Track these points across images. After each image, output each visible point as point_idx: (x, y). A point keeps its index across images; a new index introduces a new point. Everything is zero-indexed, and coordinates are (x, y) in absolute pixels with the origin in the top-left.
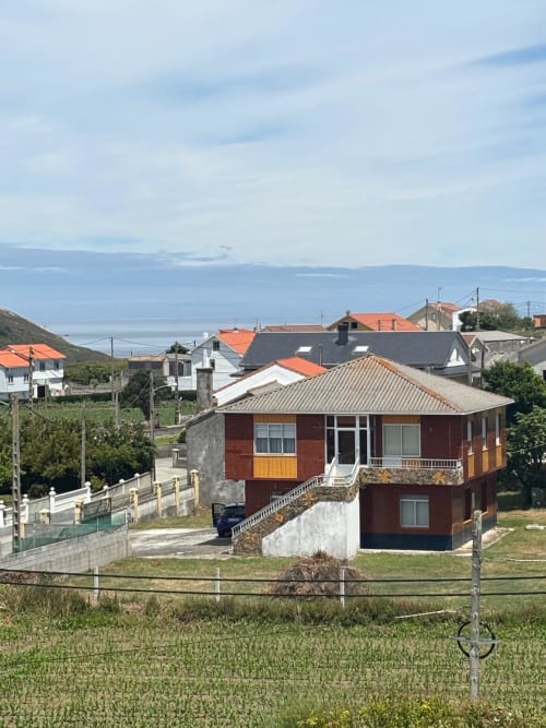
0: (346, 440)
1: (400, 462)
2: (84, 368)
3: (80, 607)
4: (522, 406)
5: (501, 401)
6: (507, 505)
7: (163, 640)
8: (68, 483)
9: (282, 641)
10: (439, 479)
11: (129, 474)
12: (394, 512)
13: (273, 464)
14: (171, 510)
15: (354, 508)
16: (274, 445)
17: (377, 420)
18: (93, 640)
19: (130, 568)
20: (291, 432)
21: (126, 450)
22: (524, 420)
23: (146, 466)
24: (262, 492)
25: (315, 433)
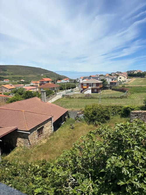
0: (90, 85)
1: (94, 87)
2: (71, 80)
3: (71, 97)
4: (104, 82)
5: (102, 82)
6: (102, 90)
7: (77, 100)
8: (70, 89)
9: (85, 100)
10: (97, 88)
11: (74, 88)
12: (94, 90)
13: (85, 87)
14: (77, 91)
15: (91, 90)
16: (85, 85)
17: (93, 83)
18: (72, 100)
19: (74, 95)
22: (104, 83)
23: (75, 87)
24: (84, 89)
25: (88, 85)
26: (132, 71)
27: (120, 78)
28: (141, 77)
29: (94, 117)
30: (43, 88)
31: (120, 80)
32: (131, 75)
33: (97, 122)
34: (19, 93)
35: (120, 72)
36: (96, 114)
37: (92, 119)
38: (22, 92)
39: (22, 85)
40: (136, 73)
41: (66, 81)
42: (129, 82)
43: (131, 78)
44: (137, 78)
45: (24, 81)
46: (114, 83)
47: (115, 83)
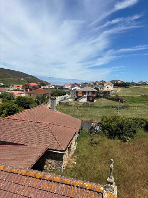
0: (86, 93)
1: (90, 95)
3: (69, 105)
5: (96, 90)
8: (61, 95)
10: (93, 96)
11: (65, 95)
12: (89, 99)
13: (80, 95)
15: (86, 98)
17: (88, 91)
18: (71, 108)
20: (81, 92)
21: (64, 93)
22: (98, 92)
24: (79, 97)
25: (83, 92)
26: (115, 81)
27: (108, 87)
28: (126, 87)
29: (120, 131)
30: (33, 94)
31: (107, 89)
32: (116, 85)
33: (125, 137)
34: (8, 98)
35: (105, 81)
36: (123, 127)
37: (117, 132)
38: (11, 97)
39: (6, 89)
40: (119, 82)
41: (50, 87)
42: (116, 91)
43: (116, 88)
44: (122, 88)
45: (3, 84)
46: (107, 92)
47: (109, 92)
